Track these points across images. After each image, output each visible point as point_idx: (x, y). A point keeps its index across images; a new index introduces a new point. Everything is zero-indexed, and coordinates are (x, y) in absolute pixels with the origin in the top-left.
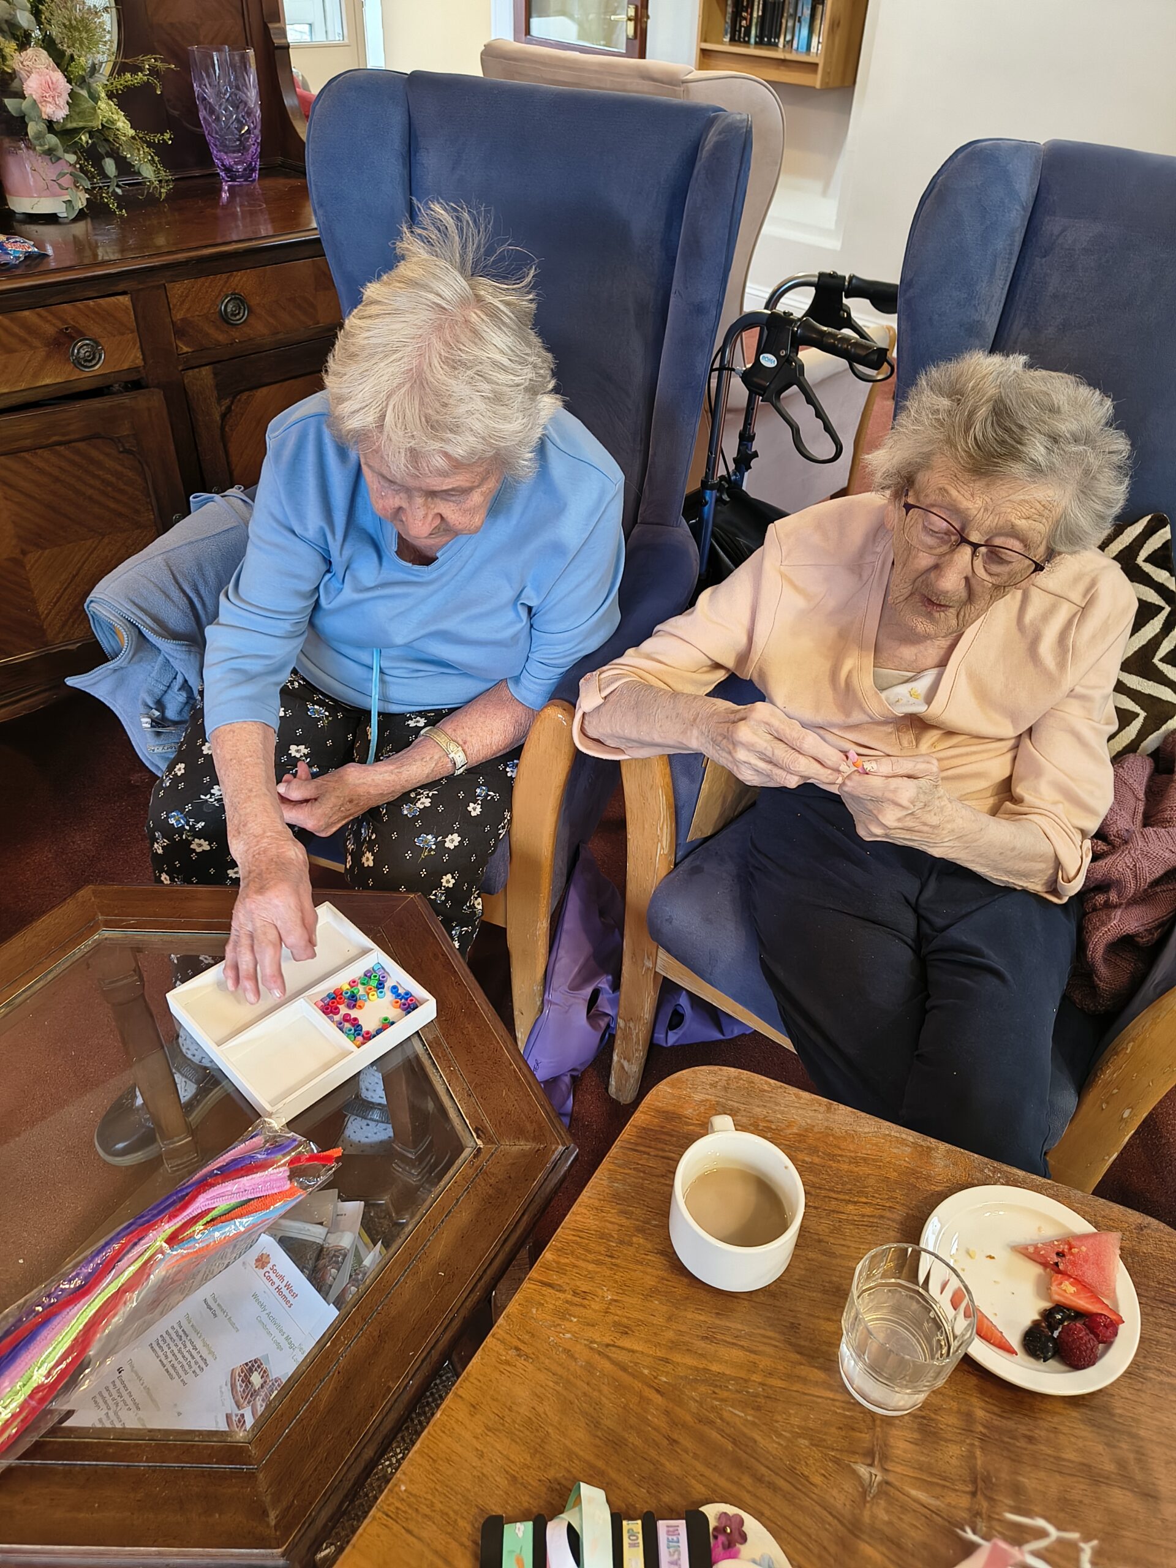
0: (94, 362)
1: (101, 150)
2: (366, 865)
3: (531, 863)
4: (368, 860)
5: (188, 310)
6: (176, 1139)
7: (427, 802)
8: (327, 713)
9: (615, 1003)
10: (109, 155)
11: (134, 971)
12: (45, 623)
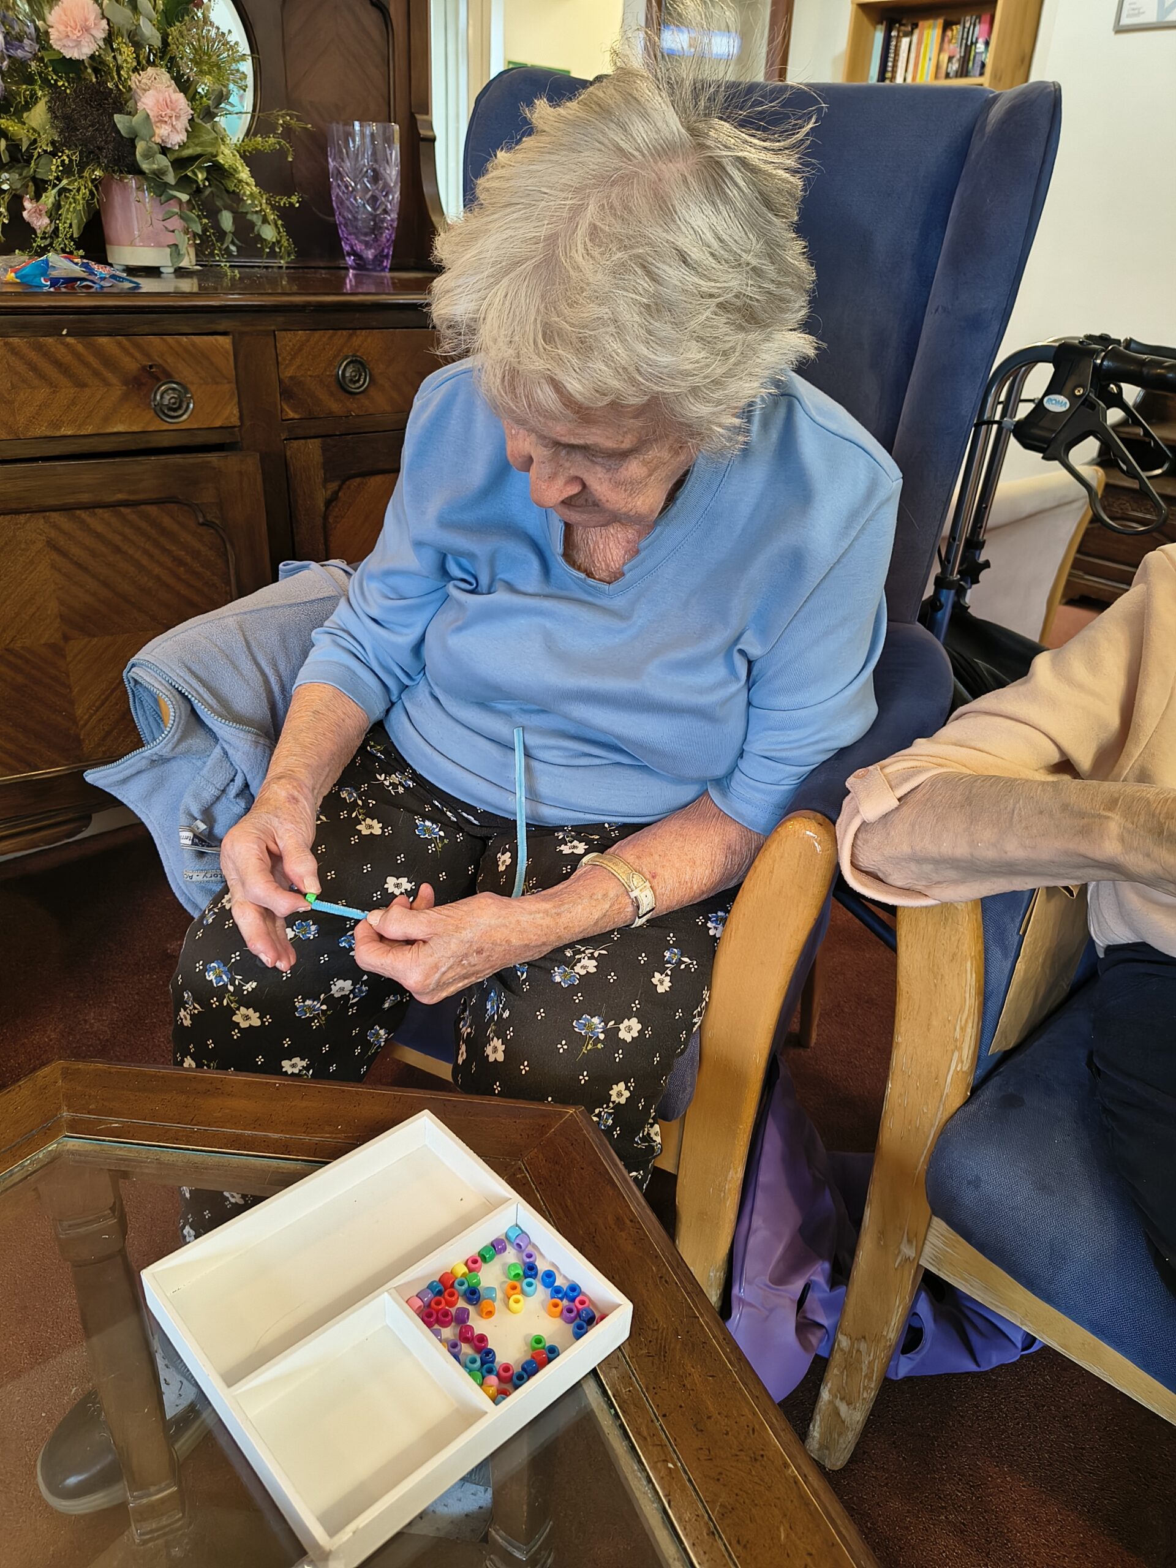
0: (180, 412)
1: (219, 203)
2: (491, 1059)
3: (731, 1075)
4: (496, 1051)
5: (299, 367)
6: (152, 1489)
7: (591, 966)
8: (442, 834)
9: (836, 1307)
10: (227, 208)
11: (113, 1209)
12: (82, 733)
